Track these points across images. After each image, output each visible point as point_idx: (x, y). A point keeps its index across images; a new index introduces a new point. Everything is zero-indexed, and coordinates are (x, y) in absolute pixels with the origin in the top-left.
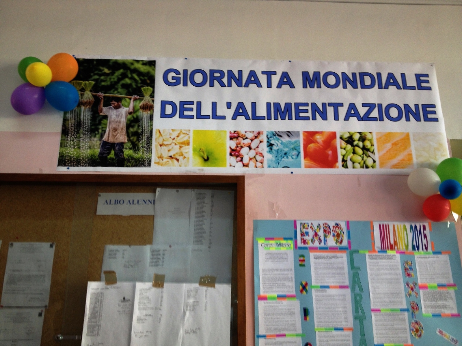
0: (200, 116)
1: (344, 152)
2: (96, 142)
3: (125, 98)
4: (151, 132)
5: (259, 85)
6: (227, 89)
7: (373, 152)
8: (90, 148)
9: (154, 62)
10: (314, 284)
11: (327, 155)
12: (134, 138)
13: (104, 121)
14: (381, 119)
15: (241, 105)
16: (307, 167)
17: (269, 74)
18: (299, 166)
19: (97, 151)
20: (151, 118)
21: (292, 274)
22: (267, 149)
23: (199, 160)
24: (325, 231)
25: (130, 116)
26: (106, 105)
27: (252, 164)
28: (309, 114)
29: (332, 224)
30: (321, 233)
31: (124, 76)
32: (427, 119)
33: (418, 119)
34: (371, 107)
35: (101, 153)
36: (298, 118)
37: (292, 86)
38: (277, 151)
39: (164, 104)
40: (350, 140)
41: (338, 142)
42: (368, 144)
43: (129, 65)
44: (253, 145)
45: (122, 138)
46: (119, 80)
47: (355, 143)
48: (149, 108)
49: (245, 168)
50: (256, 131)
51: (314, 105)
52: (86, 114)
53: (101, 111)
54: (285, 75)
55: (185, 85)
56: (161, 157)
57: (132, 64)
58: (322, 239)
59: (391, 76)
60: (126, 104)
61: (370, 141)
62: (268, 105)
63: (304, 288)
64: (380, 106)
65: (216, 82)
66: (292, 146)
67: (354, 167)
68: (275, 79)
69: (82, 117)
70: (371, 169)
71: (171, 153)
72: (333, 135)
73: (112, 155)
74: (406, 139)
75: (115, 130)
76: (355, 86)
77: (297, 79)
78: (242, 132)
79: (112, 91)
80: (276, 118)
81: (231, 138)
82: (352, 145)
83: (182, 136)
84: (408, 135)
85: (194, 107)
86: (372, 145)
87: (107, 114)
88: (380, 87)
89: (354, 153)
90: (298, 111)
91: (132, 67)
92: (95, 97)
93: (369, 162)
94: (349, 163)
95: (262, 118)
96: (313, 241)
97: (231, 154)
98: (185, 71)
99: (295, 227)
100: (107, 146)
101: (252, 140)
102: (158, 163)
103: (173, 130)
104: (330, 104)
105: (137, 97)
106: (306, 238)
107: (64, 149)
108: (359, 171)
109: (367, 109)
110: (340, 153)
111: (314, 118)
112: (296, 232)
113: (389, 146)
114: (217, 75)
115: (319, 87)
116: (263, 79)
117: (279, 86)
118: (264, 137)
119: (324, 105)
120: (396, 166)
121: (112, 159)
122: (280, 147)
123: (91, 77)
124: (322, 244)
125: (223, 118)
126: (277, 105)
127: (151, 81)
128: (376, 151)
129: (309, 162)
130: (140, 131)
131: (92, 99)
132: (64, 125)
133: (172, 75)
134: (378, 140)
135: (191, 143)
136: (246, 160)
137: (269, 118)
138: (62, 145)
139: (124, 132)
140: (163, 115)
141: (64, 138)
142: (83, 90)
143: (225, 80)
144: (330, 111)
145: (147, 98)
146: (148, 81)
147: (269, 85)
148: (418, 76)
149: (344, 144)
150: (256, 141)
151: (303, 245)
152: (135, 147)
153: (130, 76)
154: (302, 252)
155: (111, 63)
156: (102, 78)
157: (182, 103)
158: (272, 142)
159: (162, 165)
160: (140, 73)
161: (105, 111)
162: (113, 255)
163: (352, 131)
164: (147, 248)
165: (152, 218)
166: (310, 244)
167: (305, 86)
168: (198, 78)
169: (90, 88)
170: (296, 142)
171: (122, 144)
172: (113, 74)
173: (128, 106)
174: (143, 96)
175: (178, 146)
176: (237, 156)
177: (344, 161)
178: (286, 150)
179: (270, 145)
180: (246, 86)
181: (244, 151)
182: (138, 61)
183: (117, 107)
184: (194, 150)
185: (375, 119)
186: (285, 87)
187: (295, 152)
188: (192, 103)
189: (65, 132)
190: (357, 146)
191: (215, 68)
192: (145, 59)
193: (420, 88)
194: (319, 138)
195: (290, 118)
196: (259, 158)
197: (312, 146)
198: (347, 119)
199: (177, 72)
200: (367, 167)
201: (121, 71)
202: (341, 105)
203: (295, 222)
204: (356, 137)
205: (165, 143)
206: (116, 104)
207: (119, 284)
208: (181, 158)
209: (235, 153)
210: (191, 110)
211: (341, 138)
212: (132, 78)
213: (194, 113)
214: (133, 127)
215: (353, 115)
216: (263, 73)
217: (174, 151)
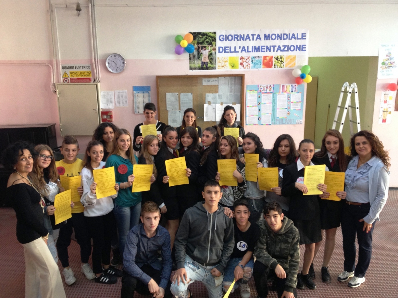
0: (231, 52)
1: (275, 62)
2: (200, 62)
3: (207, 46)
4: (216, 58)
5: (250, 40)
6: (239, 41)
7: (284, 62)
8: (198, 64)
9: (216, 32)
10: (262, 102)
11: (270, 64)
12: (211, 60)
13: (201, 55)
14: (288, 51)
15: (244, 47)
16: (263, 68)
17: (253, 35)
18: (261, 68)
19: (200, 65)
20: (216, 53)
21: (256, 100)
22: (251, 62)
23: (231, 67)
24: (267, 88)
25: (209, 53)
26: (202, 49)
27: (246, 67)
28: (265, 50)
29: (269, 86)
30: (265, 88)
31: (206, 38)
32: (302, 50)
33: (299, 50)
34: (285, 46)
35: (202, 66)
36: (262, 51)
37: (260, 40)
38: (254, 63)
39: (219, 48)
40: (277, 59)
41: (274, 60)
42: (282, 60)
43: (208, 34)
44: (247, 62)
45: (207, 60)
46: (205, 40)
47: (279, 59)
48: (215, 49)
49: (244, 69)
50: (248, 56)
51: (267, 47)
52: (196, 53)
53: (200, 51)
54: (259, 35)
55: (226, 40)
56: (219, 66)
57: (209, 33)
58: (266, 90)
59: (293, 35)
60: (208, 48)
61: (284, 58)
62: (252, 47)
63: (259, 104)
64: (288, 46)
65: (236, 39)
66: (259, 61)
67: (277, 68)
68: (255, 37)
69: (195, 54)
70: (282, 68)
71: (222, 65)
72: (272, 57)
73: (205, 66)
74: (295, 58)
75: (205, 58)
76: (281, 39)
77: (262, 37)
78: (244, 57)
79: (203, 44)
80: (255, 52)
81: (240, 59)
82: (278, 60)
83: (225, 59)
84: (295, 56)
85: (229, 48)
86: (284, 60)
87: (202, 52)
88: (289, 39)
89: (278, 63)
90: (262, 49)
91: (209, 35)
92: (198, 46)
93: (282, 66)
94: (276, 66)
95: (250, 52)
97: (240, 65)
98: (226, 35)
99: (258, 87)
100: (203, 63)
101: (247, 59)
102: (218, 68)
103: (223, 57)
104: (272, 46)
105: (211, 46)
106: (261, 90)
107: (191, 65)
108: (279, 69)
109: (284, 47)
110: (274, 63)
111: (267, 51)
112: (258, 88)
113: (289, 60)
114: (236, 36)
115: (269, 40)
116: (251, 37)
117: (256, 40)
118: (250, 59)
119: (270, 46)
120: (290, 67)
121: (205, 67)
122: (256, 61)
123: (196, 39)
124: (266, 92)
125: (238, 52)
126: (255, 47)
127: (215, 40)
128: (285, 62)
129: (264, 66)
130: (212, 58)
131: (197, 47)
132: (190, 56)
133: (222, 37)
134: (286, 58)
135: (228, 61)
136: (245, 66)
137: (252, 52)
138: (190, 63)
139: (208, 58)
140: (219, 52)
141: (190, 61)
142: (194, 44)
143: (239, 38)
144: (272, 48)
145: (214, 46)
146: (214, 40)
147: (253, 40)
148: (302, 34)
149: (275, 60)
150: (248, 60)
151: (260, 92)
152: (211, 63)
153: (208, 38)
154: (259, 94)
155: (202, 34)
156: (200, 39)
157: (225, 47)
158: (253, 60)
159: (220, 69)
160: (211, 37)
161: (202, 51)
162: (208, 96)
163: (278, 55)
164: (217, 94)
165: (218, 86)
166: (262, 92)
167: (265, 40)
168: (230, 38)
169: (196, 43)
170: (260, 60)
171: (207, 62)
172: (203, 37)
173: (208, 49)
174: (213, 45)
175: (224, 63)
176: (242, 65)
177: (275, 65)
178: (257, 62)
179: (252, 61)
180: (246, 40)
181: (244, 63)
182: (210, 32)
183: (205, 50)
184: (229, 64)
185: (286, 51)
186: (258, 40)
187: (260, 63)
188: (228, 47)
189: (190, 59)
190: (279, 60)
191: (236, 34)
192: (213, 31)
193: (302, 39)
194: (268, 58)
195: (259, 52)
196: (249, 65)
197: (265, 61)
198: (277, 51)
199: (223, 36)
200: (281, 67)
201: (205, 36)
202: (276, 46)
203: (258, 85)
204: (279, 57)
205: (220, 61)
206: (205, 48)
207: (212, 105)
208: (225, 66)
209: (241, 64)
210: (228, 50)
211: (275, 58)
212: (209, 39)
213: (229, 51)
214: (210, 56)
215: (279, 50)
216: (251, 35)
217: (223, 64)
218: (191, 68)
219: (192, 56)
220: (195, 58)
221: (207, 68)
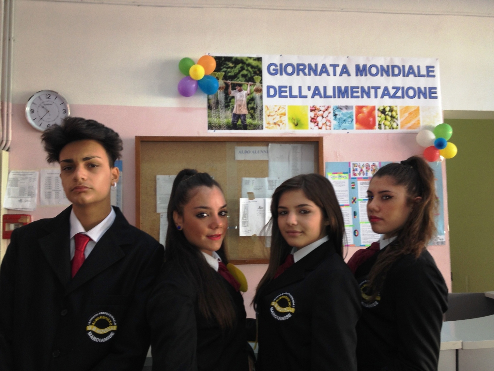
0: (291, 96)
1: (380, 119)
2: (229, 114)
3: (244, 84)
4: (262, 107)
5: (328, 75)
6: (308, 77)
7: (397, 119)
8: (226, 118)
9: (261, 58)
10: (359, 198)
11: (370, 121)
12: (252, 111)
13: (232, 100)
14: (403, 97)
15: (317, 88)
16: (357, 129)
17: (335, 66)
18: (352, 128)
19: (230, 120)
20: (261, 97)
21: (347, 193)
22: (333, 118)
23: (292, 125)
24: (367, 168)
25: (248, 97)
26: (233, 89)
27: (324, 127)
28: (359, 94)
29: (371, 164)
30: (364, 169)
31: (242, 69)
32: (431, 97)
33: (425, 97)
34: (397, 89)
35: (233, 121)
36: (353, 97)
37: (349, 75)
38: (339, 119)
39: (269, 87)
40: (383, 112)
41: (377, 113)
42: (394, 113)
43: (245, 61)
44: (325, 115)
45: (244, 111)
46: (240, 71)
47: (387, 113)
48: (259, 90)
49: (320, 130)
50: (327, 106)
51: (362, 88)
53: (230, 93)
54: (345, 67)
55: (281, 74)
56: (269, 124)
57: (247, 60)
58: (365, 172)
59: (411, 67)
60: (246, 88)
61: (396, 111)
62: (334, 88)
63: (354, 200)
64: (403, 88)
65: (301, 73)
66: (349, 116)
67: (385, 129)
68: (339, 70)
69: (219, 97)
70: (395, 130)
71: (275, 121)
72: (373, 108)
73: (239, 122)
74: (417, 110)
75: (240, 106)
76: (388, 75)
77: (352, 70)
78: (318, 107)
79: (235, 79)
80: (339, 97)
81: (311, 111)
82: (386, 115)
83: (281, 109)
84: (418, 108)
85: (288, 89)
86: (397, 114)
87: (234, 95)
88: (404, 76)
89: (386, 119)
90: (353, 92)
91: (247, 62)
93: (395, 125)
94: (383, 126)
95: (330, 97)
96: (360, 174)
97: (311, 121)
98: (281, 65)
99: (350, 166)
100: (236, 117)
101: (324, 112)
102: (267, 127)
103: (276, 106)
104: (373, 88)
105: (252, 83)
106: (355, 172)
107: (210, 119)
108: (388, 131)
109: (395, 90)
110: (377, 119)
111: (362, 97)
112: (350, 169)
113: (407, 115)
114: (301, 67)
115: (366, 75)
116: (331, 70)
117: (341, 75)
118: (331, 110)
119: (369, 88)
120: (410, 128)
121: (239, 125)
122: (341, 116)
123: (221, 69)
124: (365, 176)
125: (306, 97)
126: (339, 88)
127: (259, 72)
128: (399, 118)
129: (358, 126)
130: (255, 106)
131: (224, 85)
132: (208, 103)
133: (272, 67)
134: (401, 111)
135: (287, 114)
136: (320, 125)
137: (335, 97)
138: (209, 116)
139: (246, 107)
140: (269, 96)
141: (209, 111)
142: (218, 78)
143: (307, 71)
144: (372, 92)
145: (258, 84)
146: (258, 72)
147: (335, 74)
148: (428, 67)
149: (380, 114)
150: (326, 113)
151: (354, 177)
152: (253, 117)
153: (246, 68)
154: (353, 180)
155: (233, 59)
156: (229, 70)
157: (280, 87)
158: (336, 113)
159: (270, 128)
160: (252, 67)
161: (233, 93)
162: (247, 183)
163: (385, 105)
164: (266, 179)
165: (267, 162)
166: (358, 176)
167: (357, 75)
168: (290, 69)
169: (222, 77)
170: (351, 113)
171: (245, 115)
172: (235, 67)
173: (246, 90)
174: (255, 83)
175: (279, 116)
176: (315, 122)
177: (380, 125)
178: (345, 118)
179: (335, 115)
180: (320, 75)
181: (319, 119)
182: (250, 58)
183: (240, 91)
184: (289, 119)
185: (399, 97)
186: (345, 75)
187: (350, 120)
188: (286, 87)
189: (210, 107)
190: (388, 115)
191: (300, 62)
192: (255, 56)
193: (429, 76)
194: (365, 110)
195: (348, 97)
196: (328, 123)
197: (360, 115)
198: (382, 97)
199: (276, 66)
200: (393, 129)
201: (240, 65)
202: (379, 88)
203: (349, 163)
204: (388, 109)
205: (271, 114)
206: (239, 88)
207: (256, 199)
208: (281, 124)
209: (313, 120)
210: (286, 92)
211: (378, 110)
212: (247, 70)
213: (288, 94)
214: (251, 104)
215: (386, 95)
216: (331, 65)
217: (277, 119)
218: (211, 126)
219: (212, 102)
220: (219, 106)
221: (245, 127)
